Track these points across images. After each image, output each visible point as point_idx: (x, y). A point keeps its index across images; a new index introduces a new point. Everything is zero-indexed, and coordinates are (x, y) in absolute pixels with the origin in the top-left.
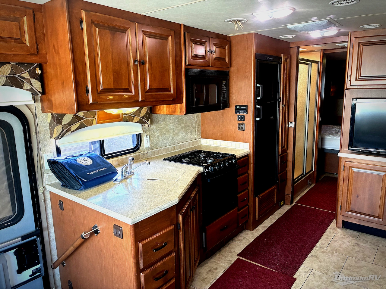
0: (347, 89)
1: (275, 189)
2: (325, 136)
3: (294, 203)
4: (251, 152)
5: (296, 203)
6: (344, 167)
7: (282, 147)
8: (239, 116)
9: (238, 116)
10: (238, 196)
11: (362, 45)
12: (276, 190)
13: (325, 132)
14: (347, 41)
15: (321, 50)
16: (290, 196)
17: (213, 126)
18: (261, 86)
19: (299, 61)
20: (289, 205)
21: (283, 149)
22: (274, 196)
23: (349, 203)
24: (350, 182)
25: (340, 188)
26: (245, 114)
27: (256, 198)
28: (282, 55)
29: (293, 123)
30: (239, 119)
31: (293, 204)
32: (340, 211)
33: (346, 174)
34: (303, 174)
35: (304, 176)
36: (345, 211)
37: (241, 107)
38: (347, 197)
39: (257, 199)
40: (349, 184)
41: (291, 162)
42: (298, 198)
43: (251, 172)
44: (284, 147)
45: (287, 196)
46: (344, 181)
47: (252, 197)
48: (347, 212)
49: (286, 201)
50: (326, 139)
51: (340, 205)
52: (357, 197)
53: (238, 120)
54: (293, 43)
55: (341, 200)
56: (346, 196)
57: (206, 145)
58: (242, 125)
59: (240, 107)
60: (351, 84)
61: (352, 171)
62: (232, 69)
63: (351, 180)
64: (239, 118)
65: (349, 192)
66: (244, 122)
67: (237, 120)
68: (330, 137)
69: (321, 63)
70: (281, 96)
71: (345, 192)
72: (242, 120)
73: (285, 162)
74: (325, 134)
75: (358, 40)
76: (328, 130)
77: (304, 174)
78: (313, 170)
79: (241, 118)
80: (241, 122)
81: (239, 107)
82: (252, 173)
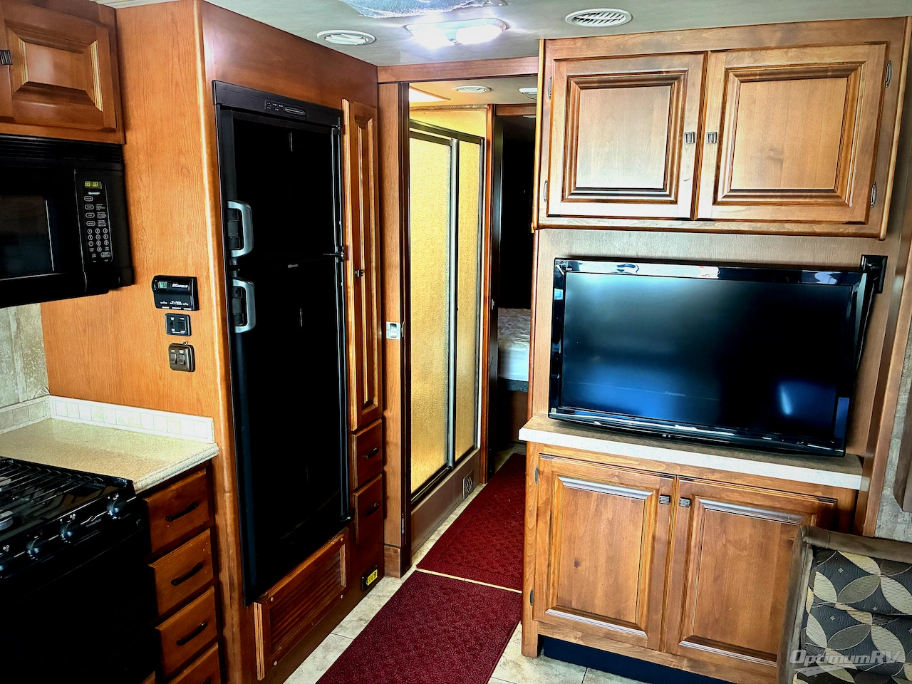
0: (540, 227)
1: (339, 544)
2: (511, 346)
3: (413, 568)
4: (220, 450)
5: (418, 566)
6: (538, 471)
7: (361, 406)
8: (172, 319)
9: (169, 316)
10: (163, 627)
11: (577, 87)
12: (343, 548)
13: (513, 334)
14: (536, 75)
15: (489, 105)
16: (396, 552)
17: (86, 352)
18: (246, 209)
19: (411, 129)
20: (396, 577)
21: (366, 411)
22: (339, 567)
23: (556, 582)
24: (557, 518)
25: (529, 538)
26: (187, 312)
27: (255, 604)
28: (346, 105)
29: (398, 324)
30: (173, 330)
31: (409, 574)
32: (531, 607)
33: (543, 497)
34: (445, 466)
35: (451, 470)
36: (544, 608)
37: (174, 285)
38: (549, 565)
39: (257, 609)
40: (554, 527)
41: (396, 445)
42: (429, 545)
43: (226, 521)
44: (371, 402)
45: (389, 552)
46: (539, 518)
47: (236, 606)
48: (550, 611)
49: (388, 567)
50: (512, 355)
51: (531, 588)
52: (577, 564)
53: (170, 332)
54: (385, 68)
55: (532, 575)
56: (547, 563)
57: (66, 419)
58: (181, 352)
59: (170, 285)
60: (550, 213)
61: (559, 485)
62: (131, 136)
63: (558, 514)
64: (170, 325)
65: (553, 552)
66: (191, 340)
67: (165, 329)
68: (522, 347)
69: (488, 142)
70: (349, 242)
71: (542, 550)
72: (183, 332)
73: (377, 451)
74: (513, 338)
75: (567, 70)
76: (521, 326)
77: (451, 464)
78: (479, 446)
79: (178, 324)
80: (181, 340)
81: (166, 283)
82: (228, 523)
